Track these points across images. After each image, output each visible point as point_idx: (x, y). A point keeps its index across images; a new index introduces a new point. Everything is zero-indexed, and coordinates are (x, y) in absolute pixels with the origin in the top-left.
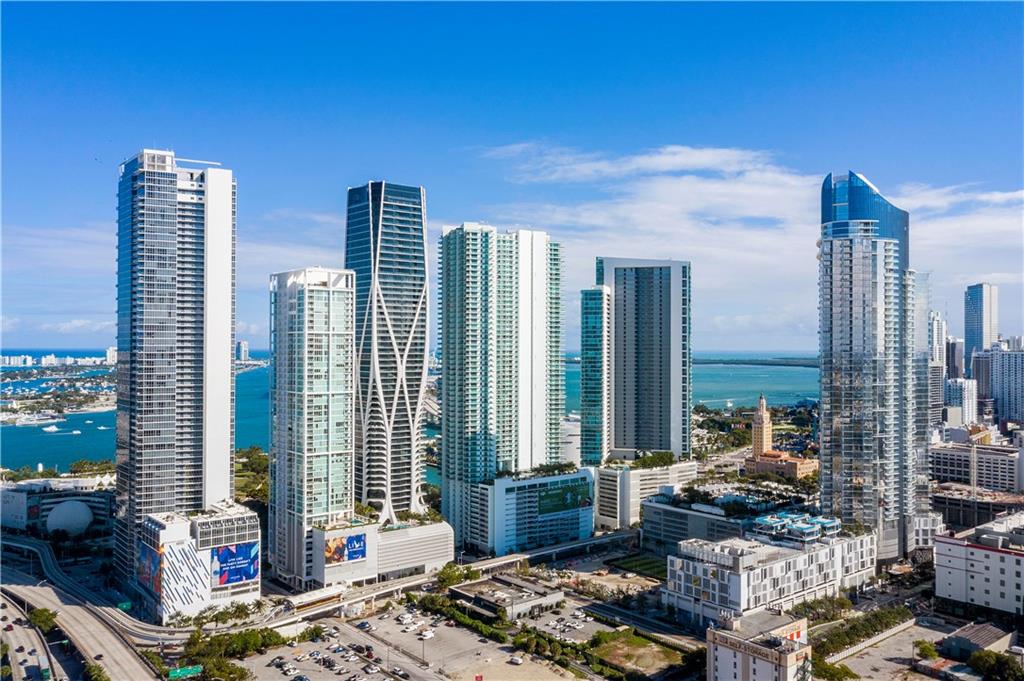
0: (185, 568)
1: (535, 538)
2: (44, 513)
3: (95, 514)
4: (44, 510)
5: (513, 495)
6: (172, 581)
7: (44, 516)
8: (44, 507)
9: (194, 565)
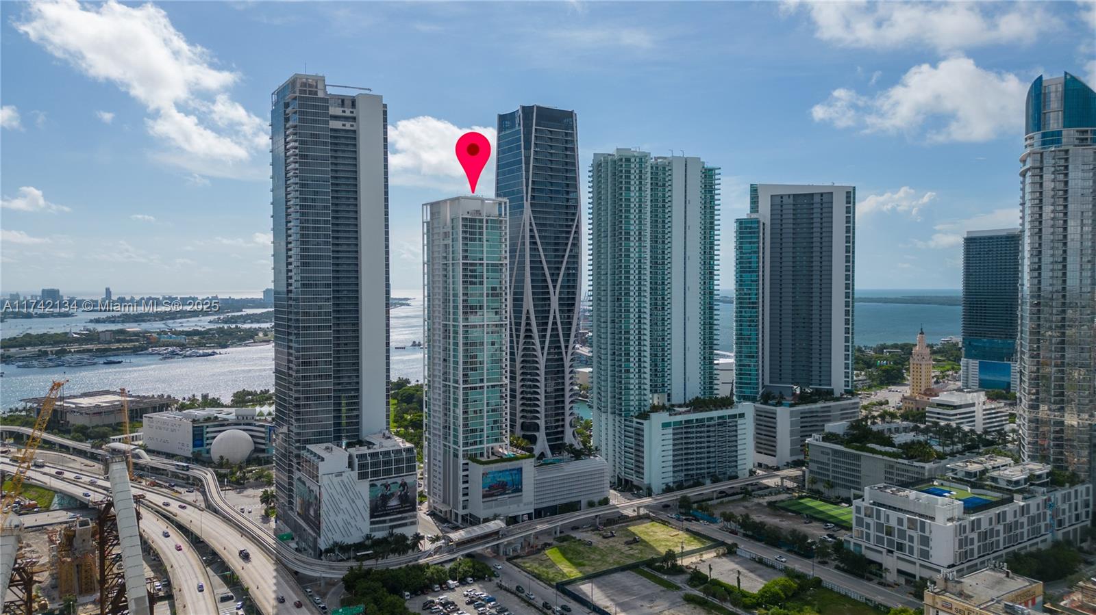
0: (344, 500)
1: (692, 475)
2: (208, 442)
3: (255, 443)
4: (208, 439)
5: (670, 430)
6: (332, 513)
7: (208, 444)
8: (208, 435)
9: (353, 497)
